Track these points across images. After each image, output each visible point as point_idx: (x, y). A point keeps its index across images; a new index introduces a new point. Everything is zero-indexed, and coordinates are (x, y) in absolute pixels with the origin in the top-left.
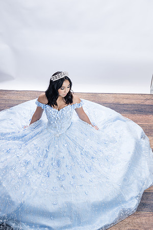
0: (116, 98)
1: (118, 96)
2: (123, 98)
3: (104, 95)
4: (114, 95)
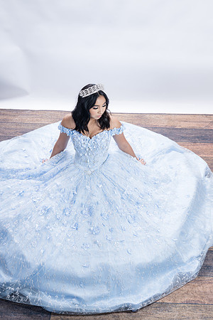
0: (170, 120)
3: (153, 117)
4: (167, 117)
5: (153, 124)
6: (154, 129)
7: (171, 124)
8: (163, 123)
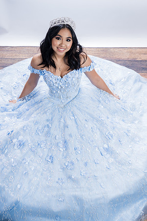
0: (131, 53)
1: (133, 50)
2: (140, 54)
3: (117, 50)
4: (129, 50)
5: (117, 56)
6: (118, 61)
7: (132, 57)
8: (126, 56)
